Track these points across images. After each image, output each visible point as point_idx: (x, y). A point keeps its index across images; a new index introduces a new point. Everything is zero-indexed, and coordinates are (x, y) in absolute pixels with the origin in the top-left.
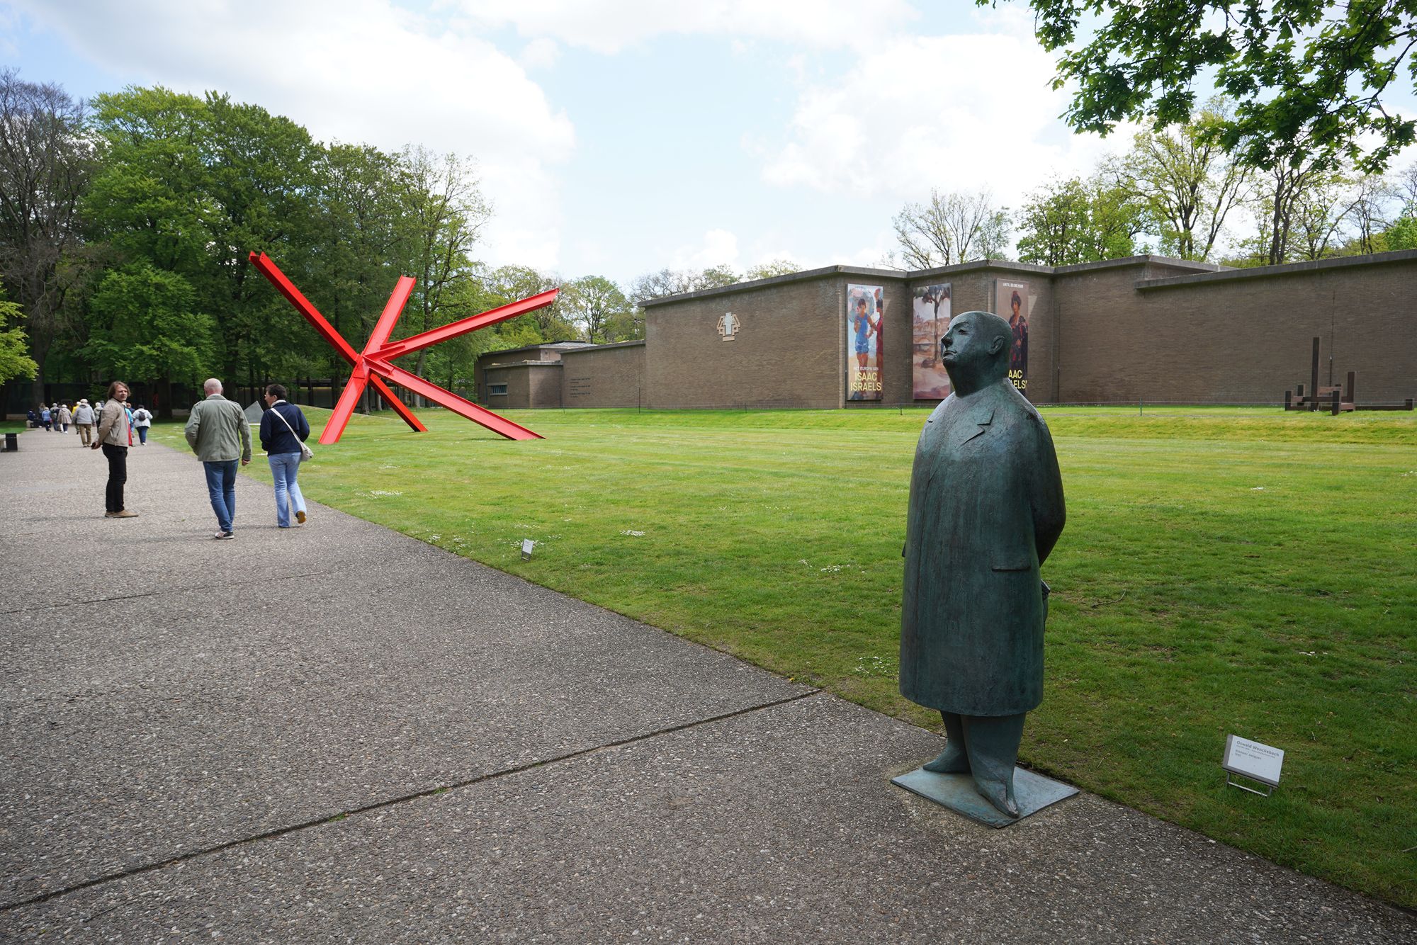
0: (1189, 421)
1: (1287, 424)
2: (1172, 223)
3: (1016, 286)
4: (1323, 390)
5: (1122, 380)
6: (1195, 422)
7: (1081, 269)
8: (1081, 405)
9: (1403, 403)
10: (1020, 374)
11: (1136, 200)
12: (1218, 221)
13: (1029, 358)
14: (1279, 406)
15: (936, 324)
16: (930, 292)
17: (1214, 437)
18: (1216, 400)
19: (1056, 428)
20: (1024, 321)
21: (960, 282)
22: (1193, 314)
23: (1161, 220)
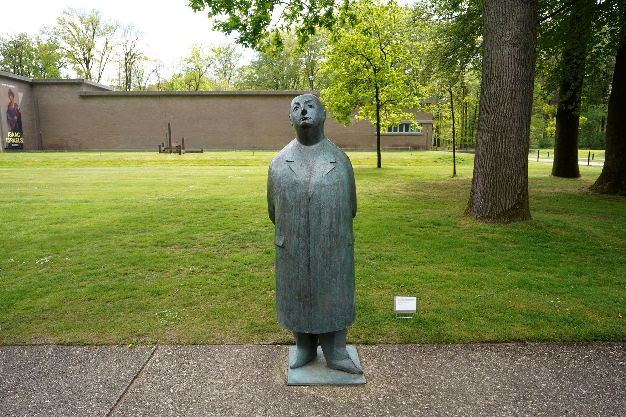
0: (126, 159)
1: (167, 159)
2: (80, 65)
3: (10, 86)
4: (174, 145)
5: (76, 139)
6: (128, 159)
7: (48, 82)
8: (56, 151)
9: (200, 150)
10: (19, 135)
11: (58, 51)
12: (102, 68)
13: (23, 126)
14: (157, 151)
17: (139, 165)
18: (122, 149)
19: (58, 164)
20: (18, 106)
22: (108, 109)
23: (75, 63)
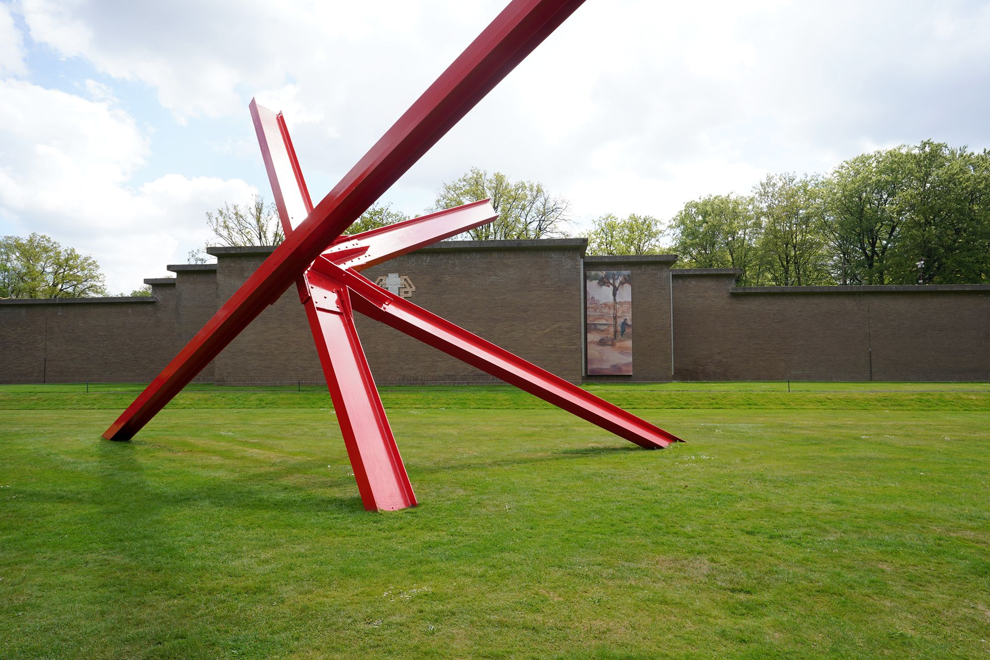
15: (614, 307)
16: (607, 277)
21: (639, 271)
22: (774, 314)
